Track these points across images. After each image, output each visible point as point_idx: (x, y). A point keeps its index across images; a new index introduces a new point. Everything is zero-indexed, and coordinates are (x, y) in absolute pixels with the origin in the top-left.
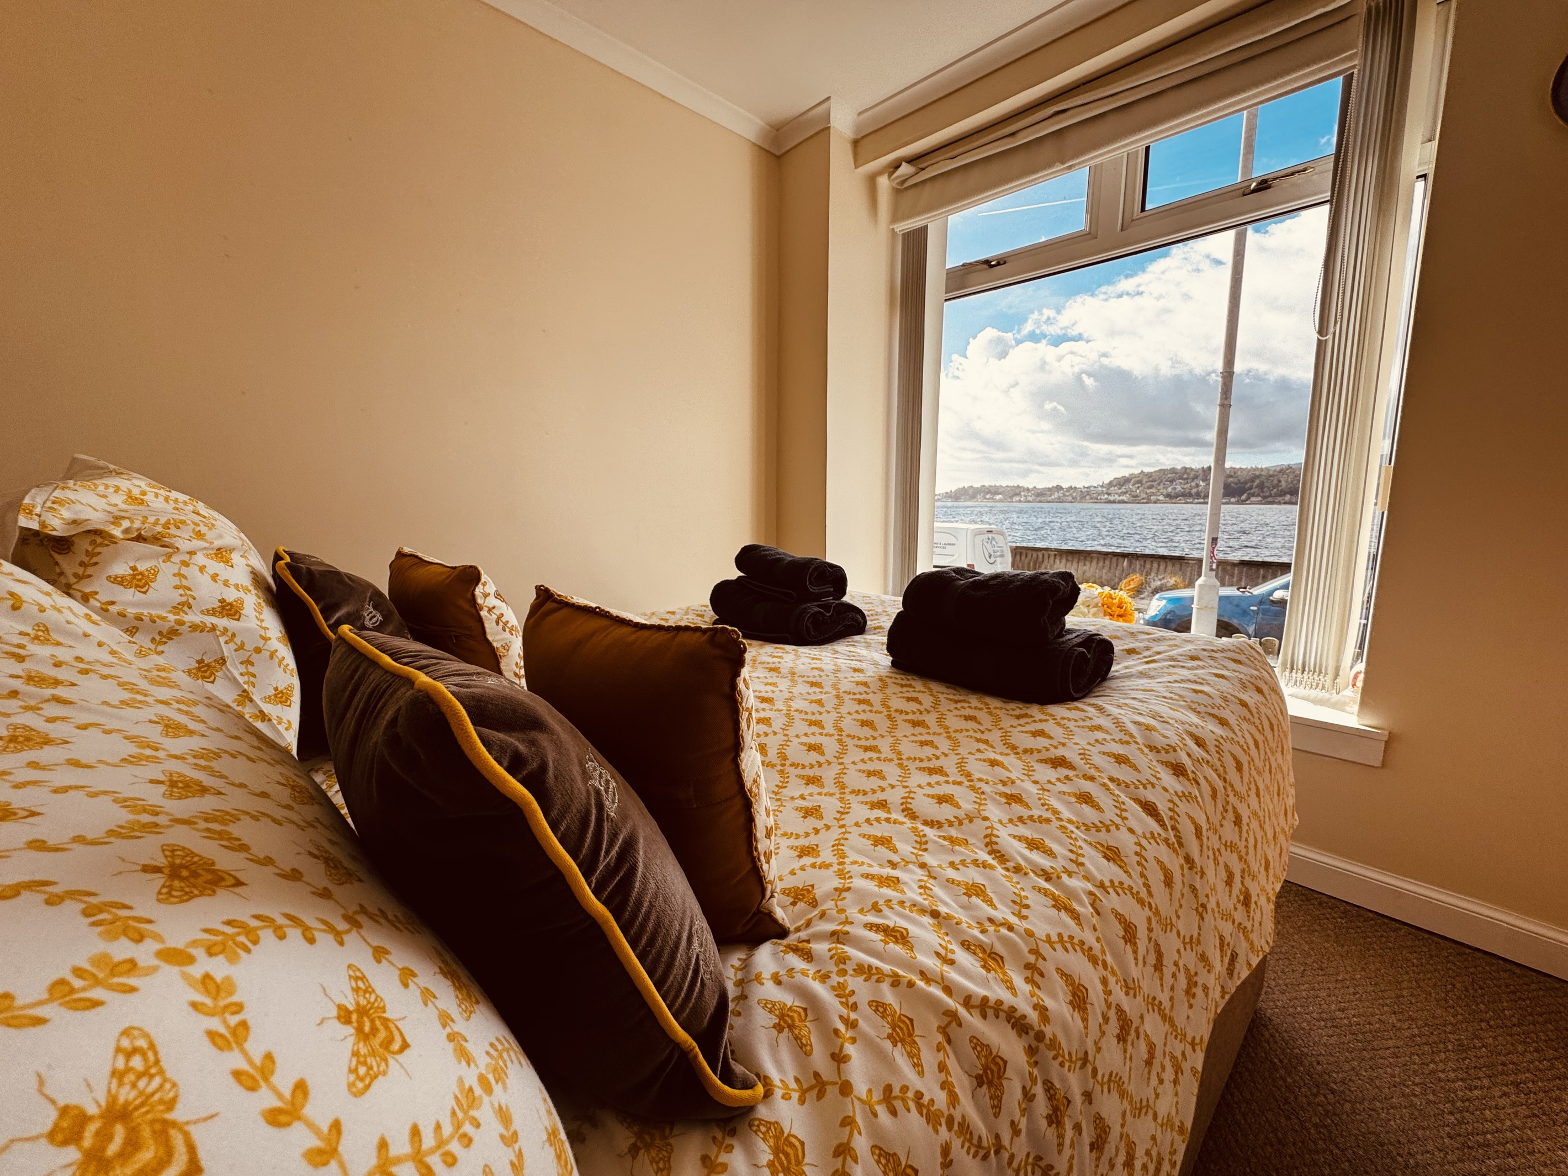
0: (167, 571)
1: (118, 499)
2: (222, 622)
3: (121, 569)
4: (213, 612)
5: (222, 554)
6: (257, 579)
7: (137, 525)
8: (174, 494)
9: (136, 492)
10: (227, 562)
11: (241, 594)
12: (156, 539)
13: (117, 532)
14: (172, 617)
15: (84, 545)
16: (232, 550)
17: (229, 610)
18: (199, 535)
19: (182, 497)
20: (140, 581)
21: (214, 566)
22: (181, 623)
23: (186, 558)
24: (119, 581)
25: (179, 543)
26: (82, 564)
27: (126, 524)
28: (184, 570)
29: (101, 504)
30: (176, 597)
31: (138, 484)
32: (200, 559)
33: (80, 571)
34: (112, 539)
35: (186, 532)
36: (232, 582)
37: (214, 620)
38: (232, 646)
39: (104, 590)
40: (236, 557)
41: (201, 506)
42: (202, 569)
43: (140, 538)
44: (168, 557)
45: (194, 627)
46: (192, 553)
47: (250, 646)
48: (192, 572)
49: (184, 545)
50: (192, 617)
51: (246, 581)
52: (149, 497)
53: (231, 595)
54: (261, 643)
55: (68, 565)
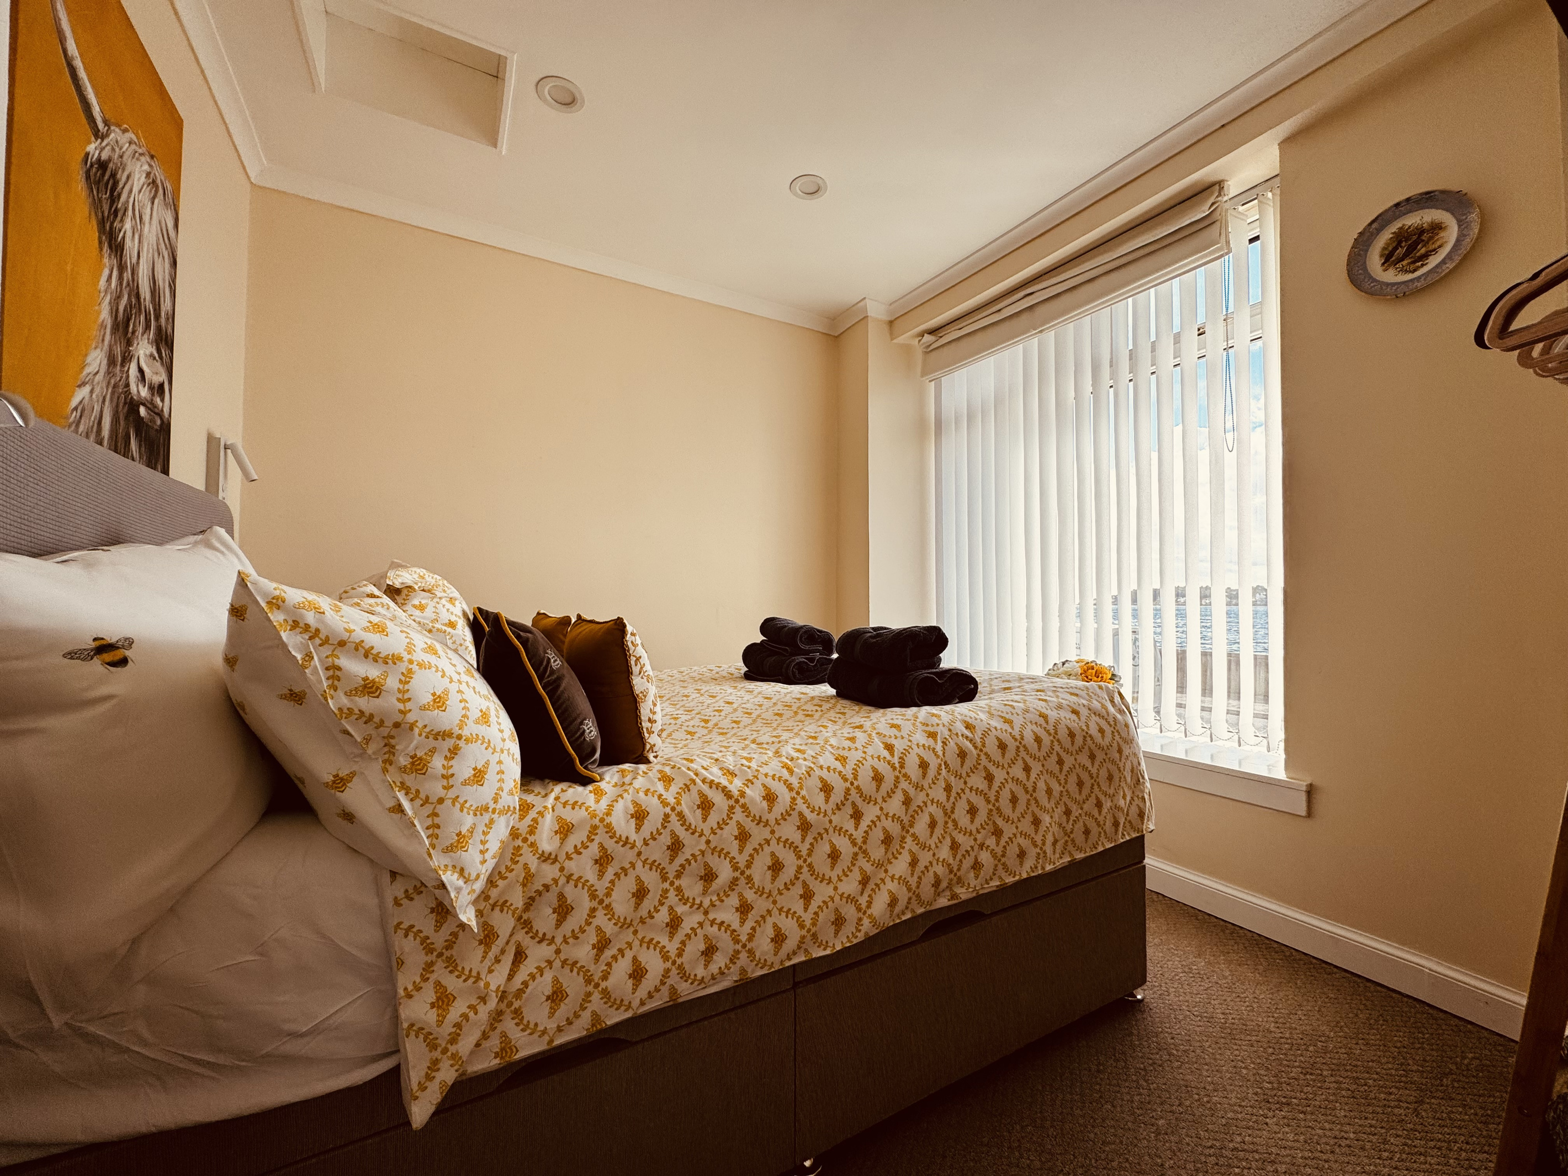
0: (432, 604)
1: (416, 576)
2: (449, 630)
3: (416, 602)
4: (445, 625)
5: (451, 600)
6: (465, 615)
7: (423, 585)
8: (436, 576)
9: (422, 574)
10: (454, 604)
11: (457, 619)
12: (429, 591)
13: (416, 587)
14: (431, 624)
15: (405, 592)
16: (456, 600)
17: (452, 625)
18: (444, 591)
19: (439, 578)
20: (422, 608)
21: (448, 606)
22: (434, 627)
23: (438, 600)
24: (415, 606)
25: (437, 593)
26: (404, 599)
27: (420, 584)
28: (437, 605)
29: (410, 577)
30: (433, 616)
31: (422, 571)
32: (443, 601)
33: (403, 602)
34: (414, 590)
35: (440, 589)
36: (454, 613)
37: (446, 628)
38: (451, 641)
39: (409, 607)
40: (457, 603)
41: (445, 582)
42: (444, 606)
43: (423, 590)
44: (432, 599)
45: (438, 630)
46: (440, 598)
47: (458, 643)
48: (440, 606)
49: (439, 594)
50: (438, 626)
51: (460, 614)
52: (426, 576)
53: (453, 619)
54: (462, 642)
55: (399, 599)
